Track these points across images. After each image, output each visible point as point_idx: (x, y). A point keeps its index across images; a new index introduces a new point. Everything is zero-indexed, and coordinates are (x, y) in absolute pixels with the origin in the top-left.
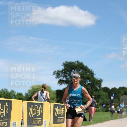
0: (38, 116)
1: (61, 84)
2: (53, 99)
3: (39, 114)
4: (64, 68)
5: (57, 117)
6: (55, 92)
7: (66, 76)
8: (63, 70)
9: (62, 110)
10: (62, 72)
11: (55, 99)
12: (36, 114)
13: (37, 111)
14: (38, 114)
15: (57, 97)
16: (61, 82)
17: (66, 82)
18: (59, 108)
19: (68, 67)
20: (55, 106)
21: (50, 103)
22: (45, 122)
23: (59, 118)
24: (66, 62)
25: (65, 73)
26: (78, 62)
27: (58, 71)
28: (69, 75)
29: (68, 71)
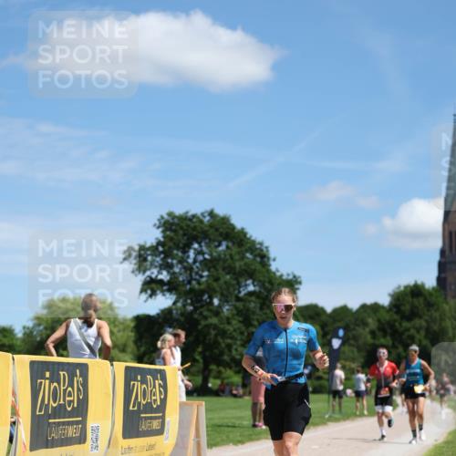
0: (69, 409)
1: (153, 294)
2: (123, 350)
3: (73, 401)
4: (164, 237)
5: (139, 412)
6: (132, 324)
7: (168, 267)
8: (159, 243)
9: (154, 387)
10: (154, 249)
11: (131, 347)
12: (62, 402)
13: (65, 390)
14: (70, 402)
15: (138, 341)
16: (151, 286)
17: (171, 286)
18: (144, 381)
19: (175, 231)
20: (130, 374)
21: (112, 365)
22: (95, 430)
23: (146, 418)
24: (170, 214)
25: (167, 254)
26: (211, 214)
27: (142, 248)
28: (180, 262)
29: (178, 248)
